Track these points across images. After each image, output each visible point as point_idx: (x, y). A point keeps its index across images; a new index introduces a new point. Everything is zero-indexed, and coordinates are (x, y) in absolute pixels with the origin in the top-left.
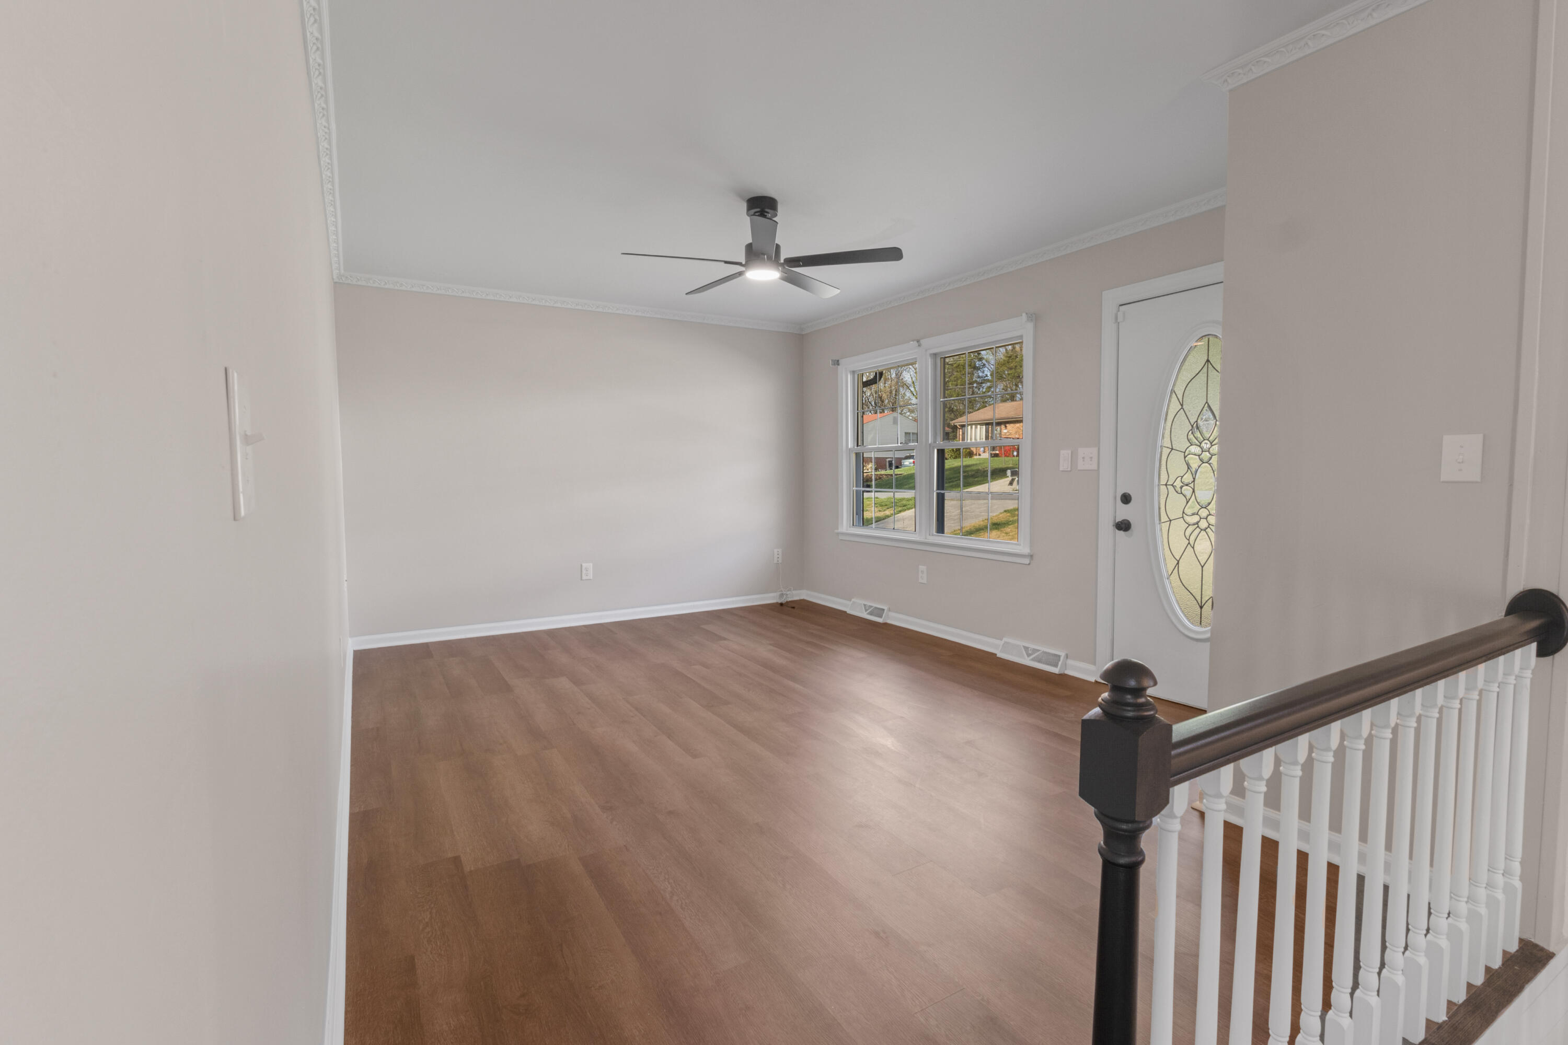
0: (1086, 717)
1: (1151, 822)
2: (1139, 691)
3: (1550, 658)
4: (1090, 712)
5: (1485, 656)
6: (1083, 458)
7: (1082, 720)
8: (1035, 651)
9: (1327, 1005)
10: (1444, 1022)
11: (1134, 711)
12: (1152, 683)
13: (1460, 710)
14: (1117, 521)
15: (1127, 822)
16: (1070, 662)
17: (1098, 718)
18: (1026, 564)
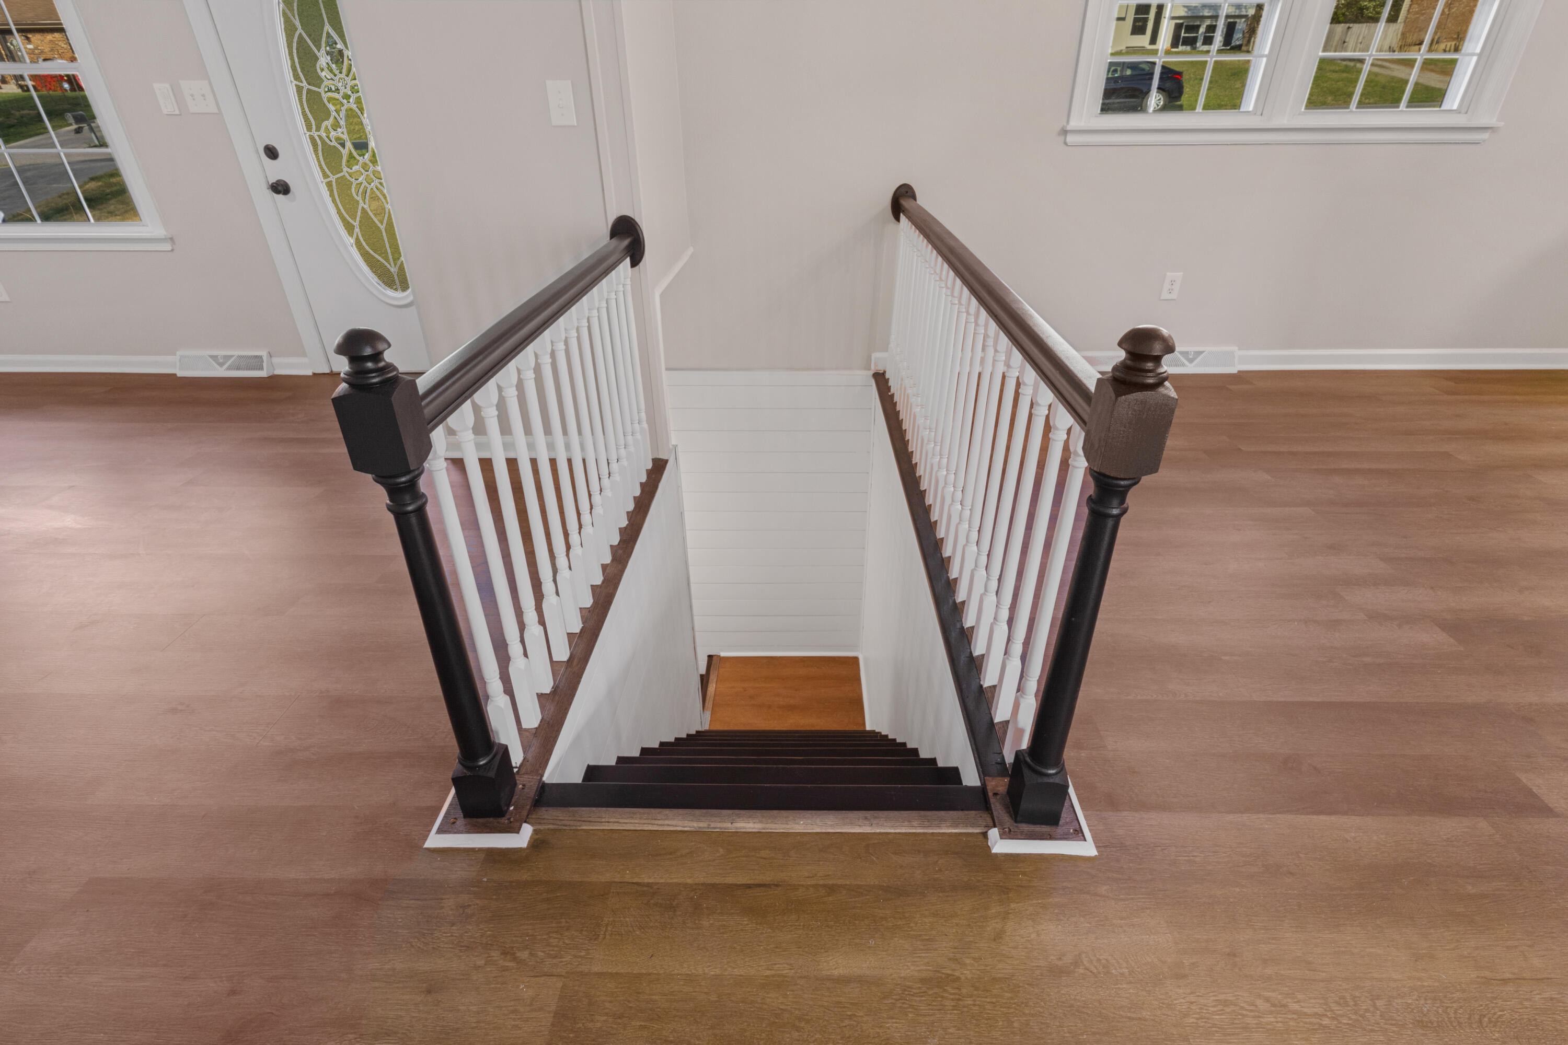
0: (334, 395)
1: (424, 467)
2: (377, 357)
3: (637, 267)
4: (337, 390)
5: (604, 272)
6: (192, 95)
7: (334, 400)
8: (227, 358)
9: (568, 547)
10: (627, 525)
11: (378, 376)
12: (386, 346)
13: (599, 317)
14: (270, 183)
15: (404, 475)
16: (275, 360)
17: (346, 393)
18: (168, 251)
